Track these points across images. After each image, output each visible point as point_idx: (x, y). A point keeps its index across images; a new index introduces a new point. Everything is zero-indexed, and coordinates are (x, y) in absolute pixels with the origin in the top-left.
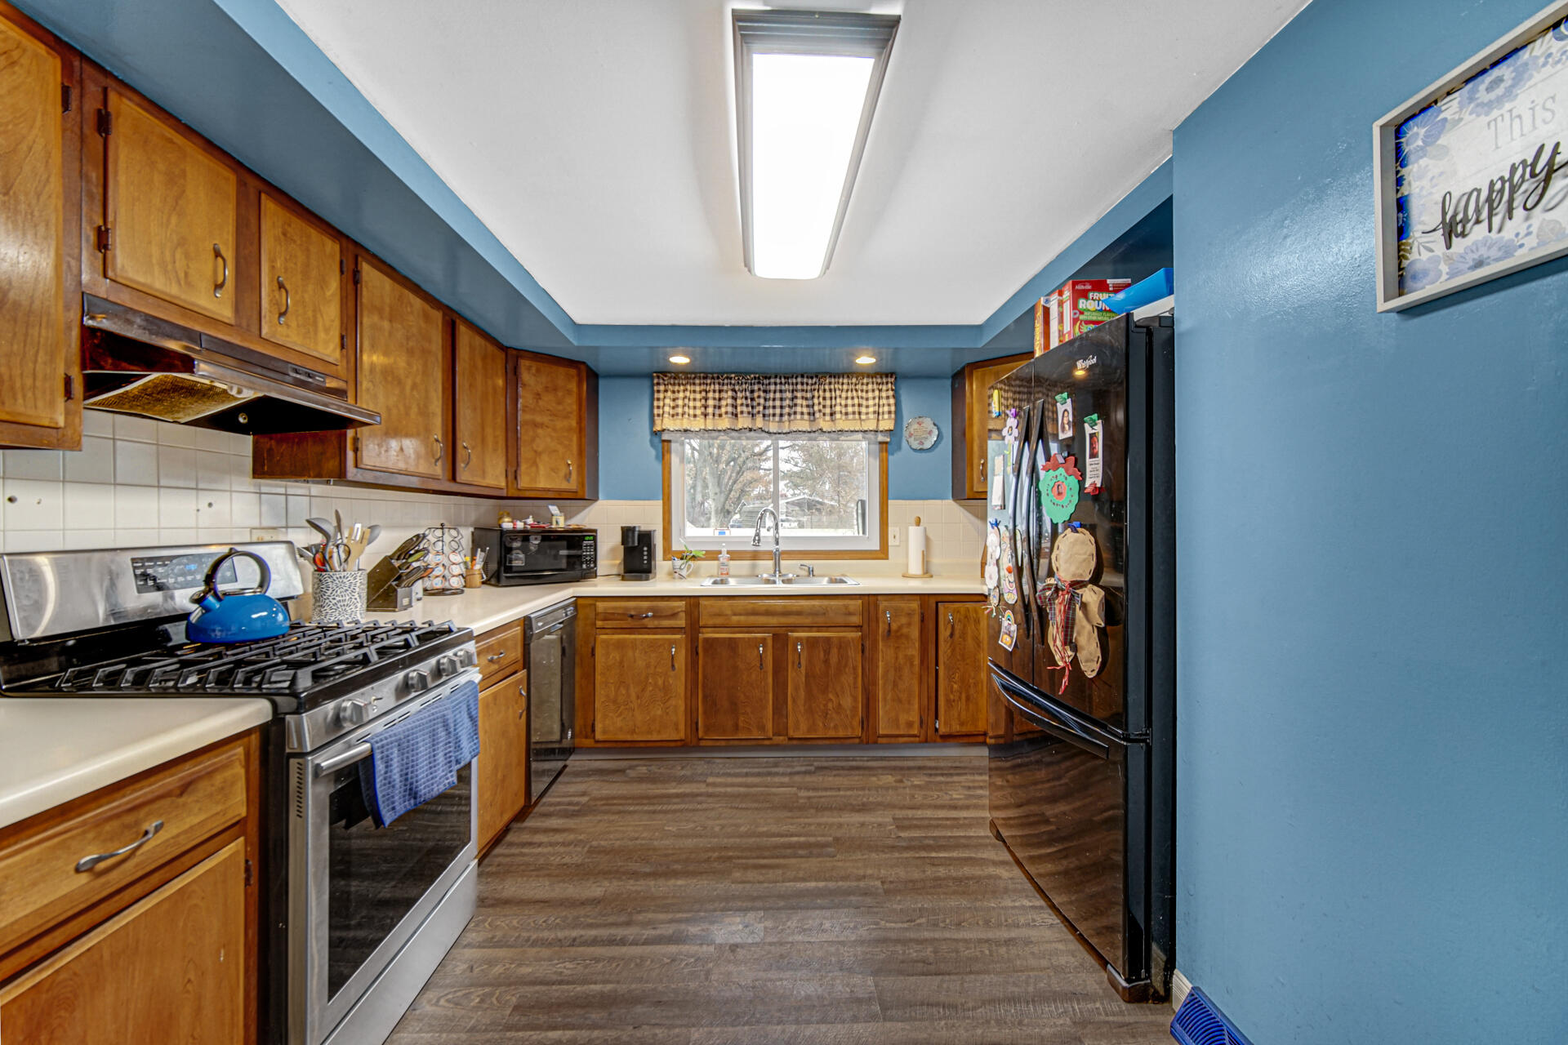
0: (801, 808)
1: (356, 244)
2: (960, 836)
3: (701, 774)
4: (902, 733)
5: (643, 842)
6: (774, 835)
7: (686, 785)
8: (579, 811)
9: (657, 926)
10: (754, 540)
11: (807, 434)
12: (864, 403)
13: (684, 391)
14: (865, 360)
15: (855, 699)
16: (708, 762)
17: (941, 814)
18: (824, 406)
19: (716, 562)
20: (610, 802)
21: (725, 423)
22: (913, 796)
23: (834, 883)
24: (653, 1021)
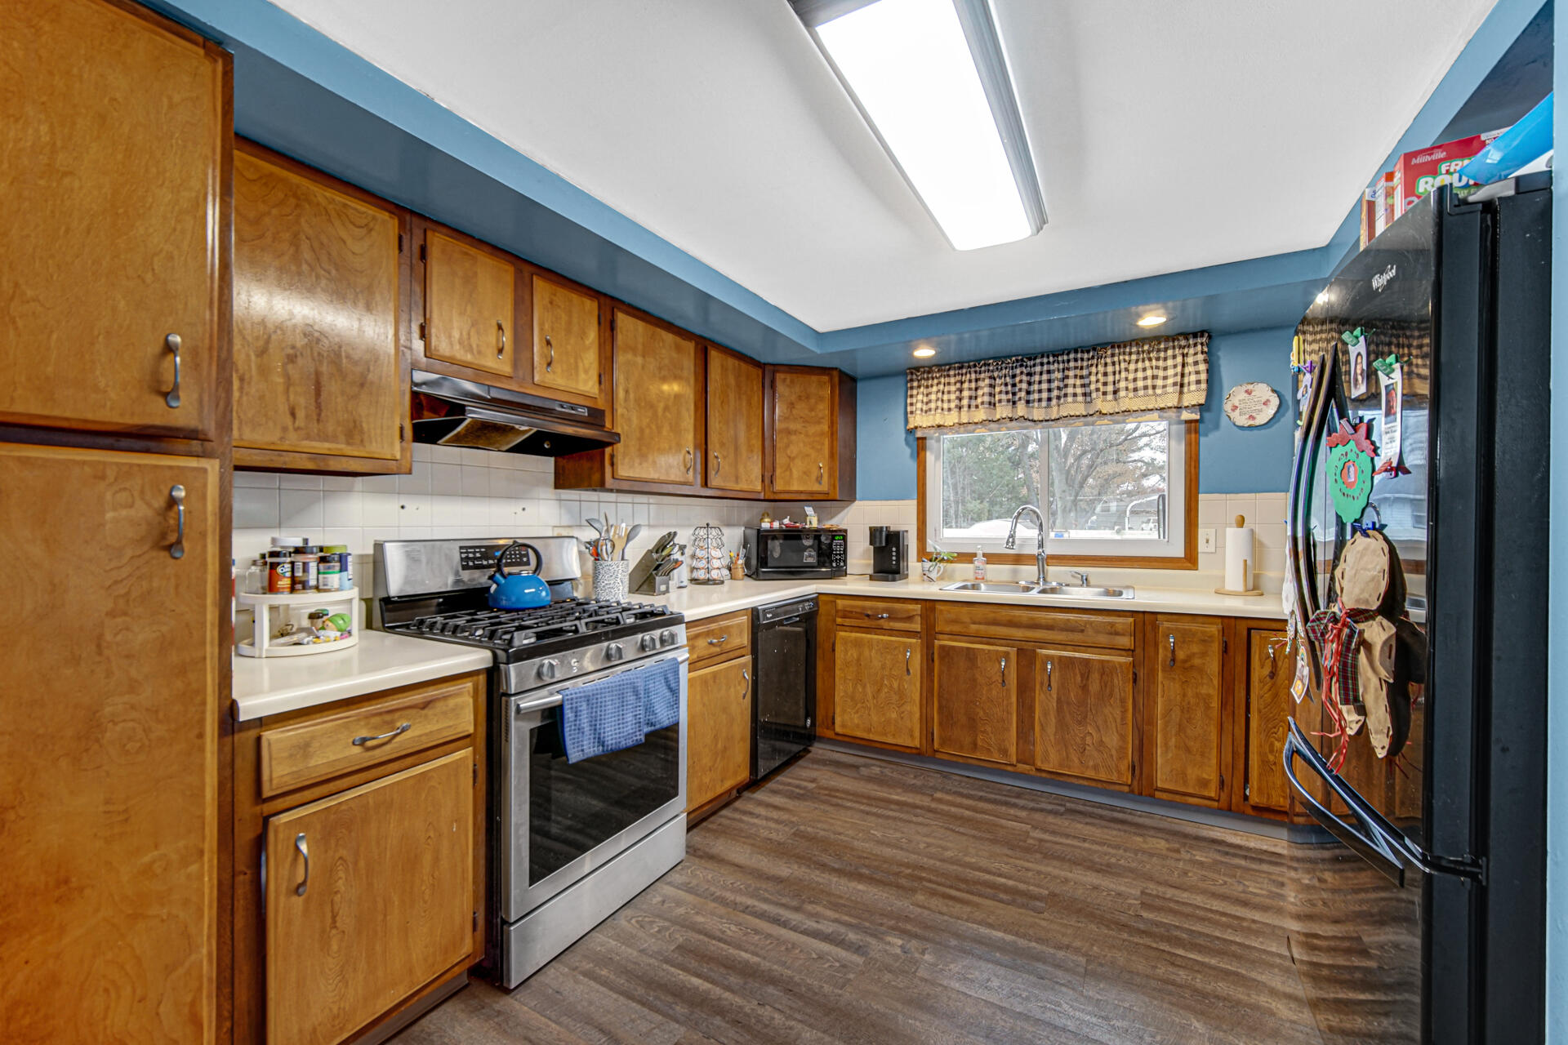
0: (1028, 850)
1: (613, 298)
2: (1231, 941)
3: (931, 787)
4: (1191, 791)
5: (846, 839)
6: (980, 869)
7: (911, 795)
8: (802, 795)
9: (821, 921)
10: (1008, 542)
11: (1082, 419)
12: (1161, 373)
13: (937, 384)
14: (1152, 320)
15: (1123, 737)
16: (945, 777)
17: (1216, 905)
18: (1105, 384)
19: (971, 566)
20: (833, 793)
21: (981, 415)
22: (1186, 873)
23: (1026, 942)
24: (777, 1006)
